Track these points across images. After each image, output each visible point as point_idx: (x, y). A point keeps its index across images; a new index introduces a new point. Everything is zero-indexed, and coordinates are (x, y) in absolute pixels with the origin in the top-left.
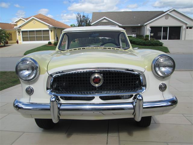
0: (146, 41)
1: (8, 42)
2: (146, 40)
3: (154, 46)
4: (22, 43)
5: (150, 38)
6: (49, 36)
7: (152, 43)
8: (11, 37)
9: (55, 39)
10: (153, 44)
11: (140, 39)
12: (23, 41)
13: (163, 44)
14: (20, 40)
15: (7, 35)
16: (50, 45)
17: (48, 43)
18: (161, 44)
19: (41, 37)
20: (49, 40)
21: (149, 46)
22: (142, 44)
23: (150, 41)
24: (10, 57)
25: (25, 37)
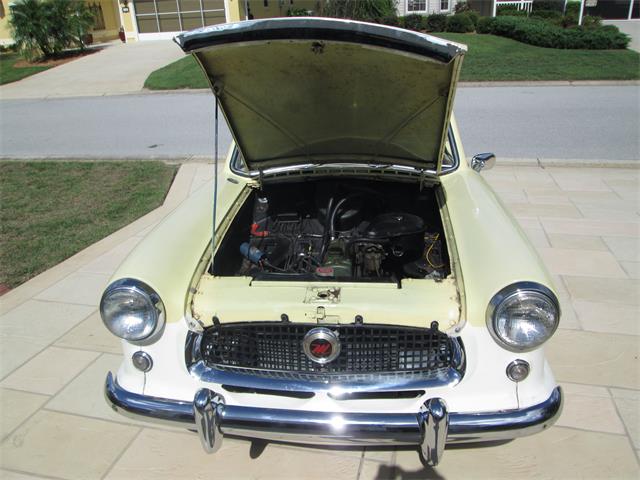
0: (567, 31)
1: (94, 37)
2: (565, 26)
3: (594, 48)
4: (137, 40)
5: (584, 14)
6: (224, 12)
7: (588, 37)
8: (100, 19)
10: (591, 41)
11: (546, 21)
12: (139, 32)
13: (629, 40)
14: (131, 30)
15: (88, 11)
18: (622, 42)
19: (198, 16)
21: (576, 48)
22: (550, 43)
23: (580, 28)
24: (101, 95)
25: (143, 19)
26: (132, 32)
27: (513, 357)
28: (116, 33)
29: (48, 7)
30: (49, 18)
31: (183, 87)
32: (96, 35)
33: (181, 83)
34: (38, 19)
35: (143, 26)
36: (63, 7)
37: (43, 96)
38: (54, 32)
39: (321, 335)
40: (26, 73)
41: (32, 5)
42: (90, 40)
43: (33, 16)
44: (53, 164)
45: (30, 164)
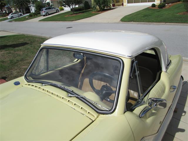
31: (131, 21)
32: (116, 4)
33: (131, 20)
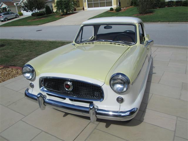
1: (76, 9)
4: (87, 10)
6: (112, 1)
9: (117, 4)
12: (88, 7)
14: (86, 7)
15: (75, 2)
16: (111, 11)
17: (110, 8)
19: (104, 3)
20: (112, 6)
24: (74, 24)
25: (90, 4)
26: (86, 8)
27: (118, 96)
28: (82, 8)
29: (65, 1)
30: (65, 4)
34: (62, 5)
35: (90, 6)
36: (69, 2)
37: (60, 25)
38: (66, 8)
39: (69, 83)
40: (58, 19)
41: (61, 1)
42: (75, 10)
43: (61, 4)
44: (55, 42)
45: (50, 42)
